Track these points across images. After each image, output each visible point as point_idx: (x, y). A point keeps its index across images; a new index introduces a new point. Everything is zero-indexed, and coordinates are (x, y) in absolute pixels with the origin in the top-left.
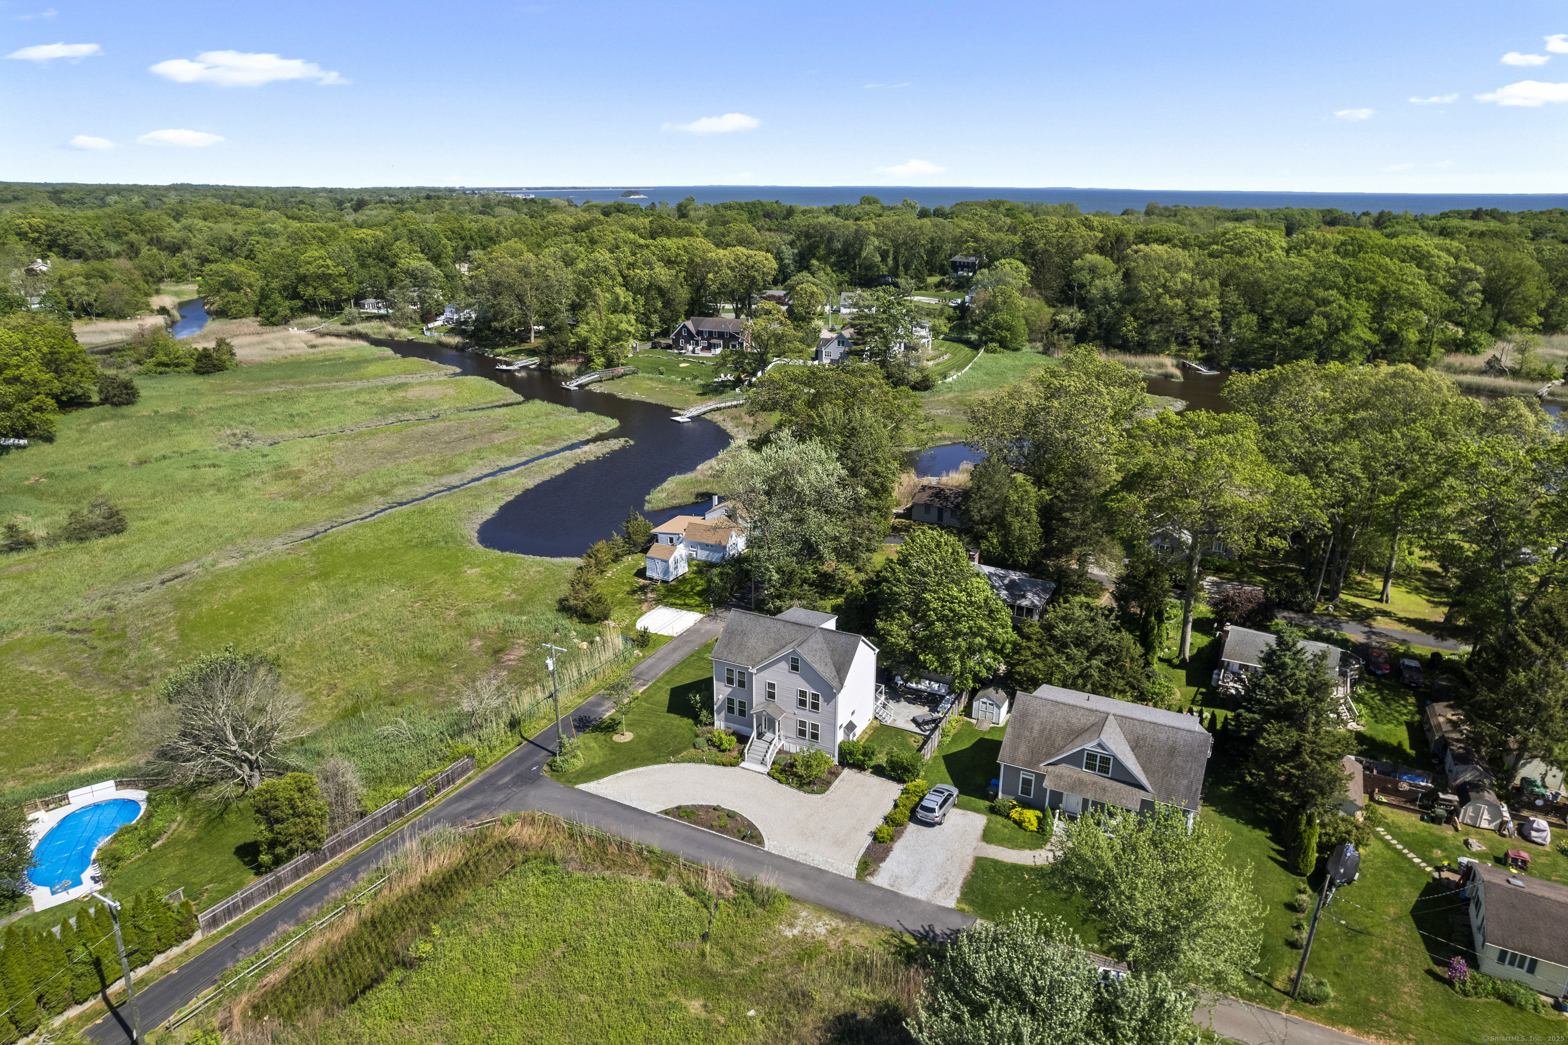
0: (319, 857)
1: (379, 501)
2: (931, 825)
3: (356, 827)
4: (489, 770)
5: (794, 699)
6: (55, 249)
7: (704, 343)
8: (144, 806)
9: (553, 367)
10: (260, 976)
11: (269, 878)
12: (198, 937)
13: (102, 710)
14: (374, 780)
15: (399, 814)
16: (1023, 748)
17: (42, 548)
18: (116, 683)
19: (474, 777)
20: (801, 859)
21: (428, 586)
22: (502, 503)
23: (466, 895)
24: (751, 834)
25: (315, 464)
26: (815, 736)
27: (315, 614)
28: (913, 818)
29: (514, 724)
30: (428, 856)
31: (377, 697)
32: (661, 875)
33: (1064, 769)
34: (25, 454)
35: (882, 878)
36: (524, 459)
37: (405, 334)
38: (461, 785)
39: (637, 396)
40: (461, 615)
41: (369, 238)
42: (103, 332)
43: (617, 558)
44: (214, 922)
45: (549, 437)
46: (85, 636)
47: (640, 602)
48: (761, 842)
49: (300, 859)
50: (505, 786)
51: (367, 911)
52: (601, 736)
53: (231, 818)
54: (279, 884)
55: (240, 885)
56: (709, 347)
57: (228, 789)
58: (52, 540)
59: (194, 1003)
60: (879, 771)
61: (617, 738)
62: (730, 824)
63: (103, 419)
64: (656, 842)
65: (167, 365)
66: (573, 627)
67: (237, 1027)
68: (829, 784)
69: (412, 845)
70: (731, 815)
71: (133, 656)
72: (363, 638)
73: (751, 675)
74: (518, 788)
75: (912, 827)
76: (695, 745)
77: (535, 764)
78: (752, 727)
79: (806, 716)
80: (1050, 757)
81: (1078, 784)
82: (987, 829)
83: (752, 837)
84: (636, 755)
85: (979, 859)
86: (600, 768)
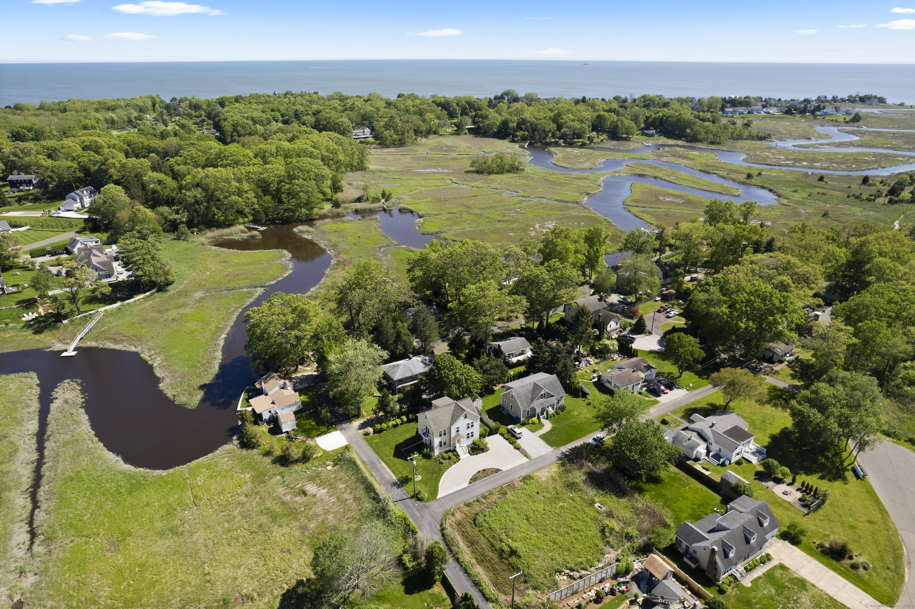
5: (466, 428)
16: (524, 403)
26: (472, 436)
28: (516, 439)
33: (536, 402)
35: (533, 456)
47: (303, 442)
48: (501, 470)
50: (422, 515)
61: (417, 480)
73: (450, 429)
74: (427, 512)
75: (518, 441)
76: (441, 463)
77: (414, 504)
78: (450, 446)
79: (470, 431)
80: (532, 401)
81: (542, 404)
82: (529, 430)
83: (497, 470)
84: (433, 478)
85: (540, 437)
86: (432, 489)
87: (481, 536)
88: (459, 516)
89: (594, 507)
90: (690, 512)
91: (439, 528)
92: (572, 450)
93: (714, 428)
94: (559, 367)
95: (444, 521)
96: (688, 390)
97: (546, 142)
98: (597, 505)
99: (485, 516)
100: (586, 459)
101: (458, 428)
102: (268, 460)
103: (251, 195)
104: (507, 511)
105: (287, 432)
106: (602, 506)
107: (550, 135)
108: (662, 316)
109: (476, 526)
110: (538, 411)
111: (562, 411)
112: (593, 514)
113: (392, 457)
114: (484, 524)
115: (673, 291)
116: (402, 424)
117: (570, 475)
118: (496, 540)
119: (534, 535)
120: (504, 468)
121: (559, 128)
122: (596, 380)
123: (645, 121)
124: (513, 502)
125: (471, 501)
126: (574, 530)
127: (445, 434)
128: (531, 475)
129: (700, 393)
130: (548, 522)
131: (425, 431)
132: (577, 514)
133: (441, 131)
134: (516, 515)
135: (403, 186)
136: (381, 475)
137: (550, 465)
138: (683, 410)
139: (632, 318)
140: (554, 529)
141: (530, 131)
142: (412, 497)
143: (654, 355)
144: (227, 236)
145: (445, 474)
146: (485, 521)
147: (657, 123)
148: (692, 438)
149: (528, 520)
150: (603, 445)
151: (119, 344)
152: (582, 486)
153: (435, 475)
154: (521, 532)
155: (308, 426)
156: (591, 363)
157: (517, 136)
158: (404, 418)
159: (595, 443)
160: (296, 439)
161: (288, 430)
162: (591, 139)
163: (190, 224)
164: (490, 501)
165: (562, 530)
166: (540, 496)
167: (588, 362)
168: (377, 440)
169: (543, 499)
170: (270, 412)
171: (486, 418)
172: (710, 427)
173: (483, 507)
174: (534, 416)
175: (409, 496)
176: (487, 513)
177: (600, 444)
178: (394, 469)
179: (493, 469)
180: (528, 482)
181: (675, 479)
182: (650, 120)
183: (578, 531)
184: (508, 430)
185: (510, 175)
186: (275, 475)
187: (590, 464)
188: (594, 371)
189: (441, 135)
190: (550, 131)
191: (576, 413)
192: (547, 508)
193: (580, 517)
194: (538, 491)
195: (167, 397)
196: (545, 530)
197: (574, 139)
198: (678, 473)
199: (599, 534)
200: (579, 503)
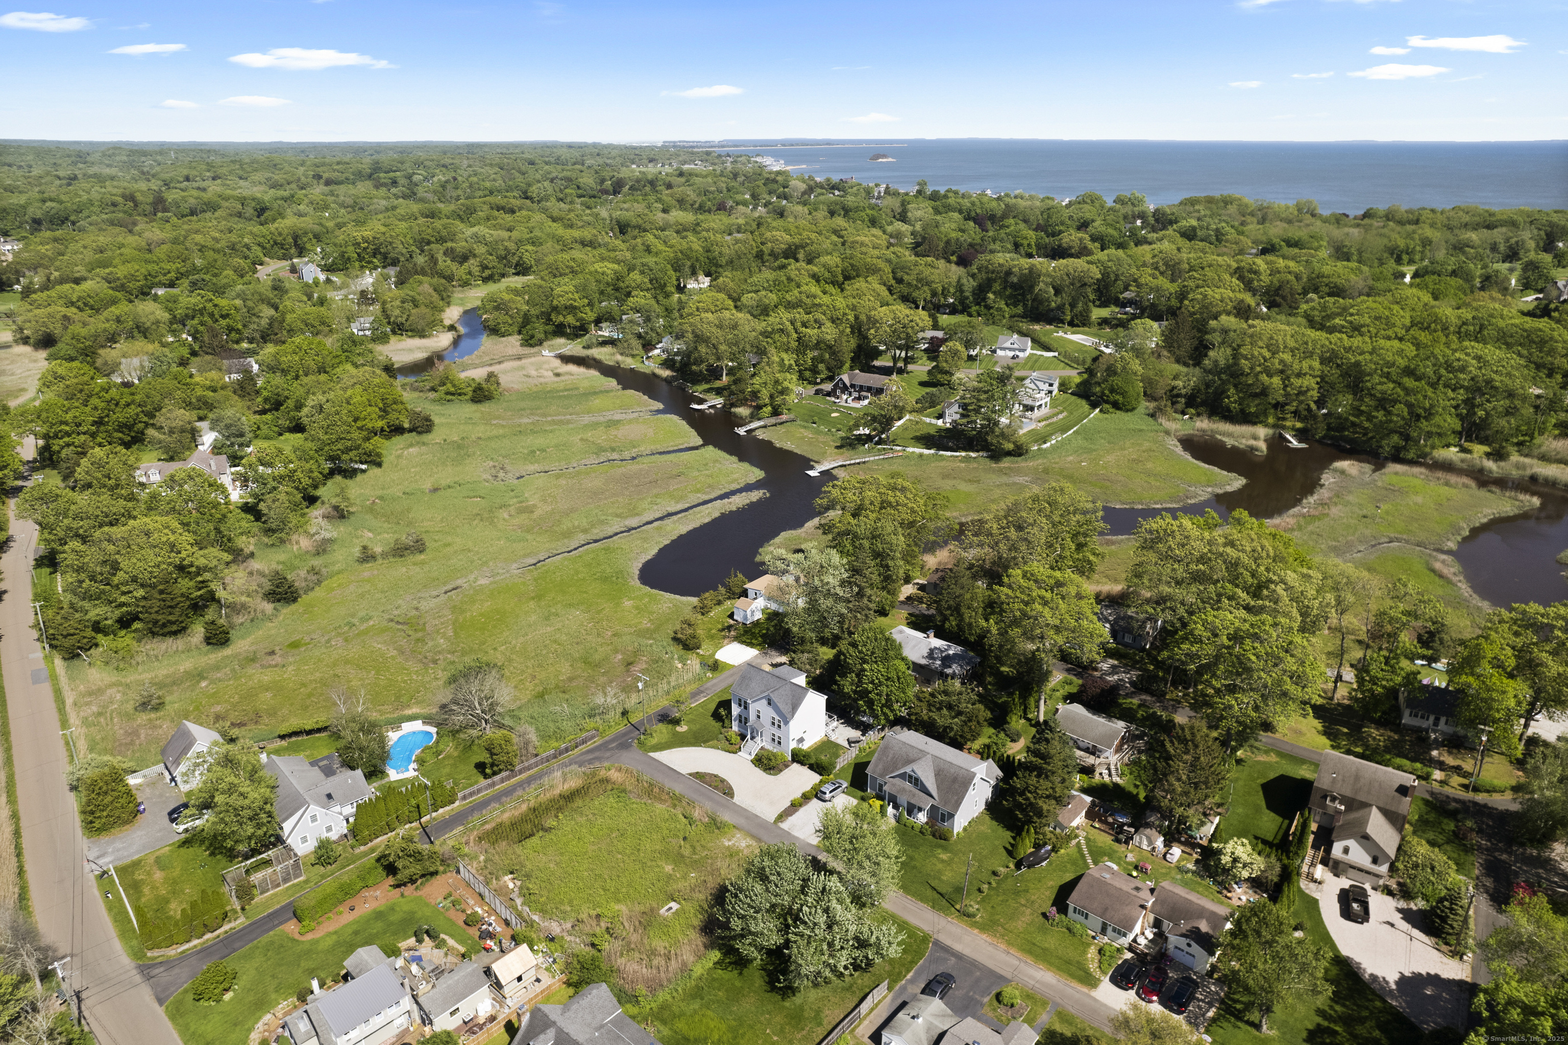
0: (513, 774)
1: (582, 538)
2: (824, 801)
3: (533, 761)
4: (606, 738)
5: (770, 721)
6: (379, 256)
7: (856, 395)
8: (435, 736)
9: (733, 410)
10: (482, 825)
11: (489, 781)
12: (457, 803)
13: (415, 677)
14: (545, 737)
15: (555, 757)
16: (880, 766)
17: (380, 561)
18: (421, 661)
19: (598, 741)
20: (749, 809)
21: (599, 612)
22: (662, 546)
23: (578, 802)
24: (729, 792)
25: (544, 501)
26: (779, 743)
27: (530, 626)
28: (816, 796)
29: (625, 713)
30: (565, 780)
31: (557, 687)
32: (675, 806)
33: (898, 781)
34: (365, 476)
35: (785, 825)
36: (687, 505)
37: (630, 363)
38: (590, 745)
39: (789, 445)
40: (614, 635)
41: (609, 272)
42: (410, 350)
43: (719, 603)
44: (464, 798)
45: (710, 486)
46: (404, 627)
47: (724, 637)
48: (732, 797)
49: (504, 774)
50: (612, 749)
51: (532, 804)
52: (670, 726)
53: (475, 748)
54: (493, 784)
55: (476, 782)
56: (859, 399)
57: (474, 733)
58: (384, 555)
59: (455, 832)
60: (811, 767)
61: (678, 729)
62: (720, 785)
63: (411, 445)
64: (678, 789)
65: (453, 394)
66: (677, 650)
67: (472, 844)
68: (781, 771)
69: (558, 774)
70: (723, 781)
71: (430, 644)
72: (555, 646)
75: (814, 801)
77: (631, 739)
80: (891, 773)
81: (903, 790)
83: (730, 794)
84: (685, 740)
98: (675, 905)
101: (759, 712)
105: (737, 622)
106: (673, 910)
127: (745, 708)
153: (692, 740)
160: (729, 631)
179: (731, 788)
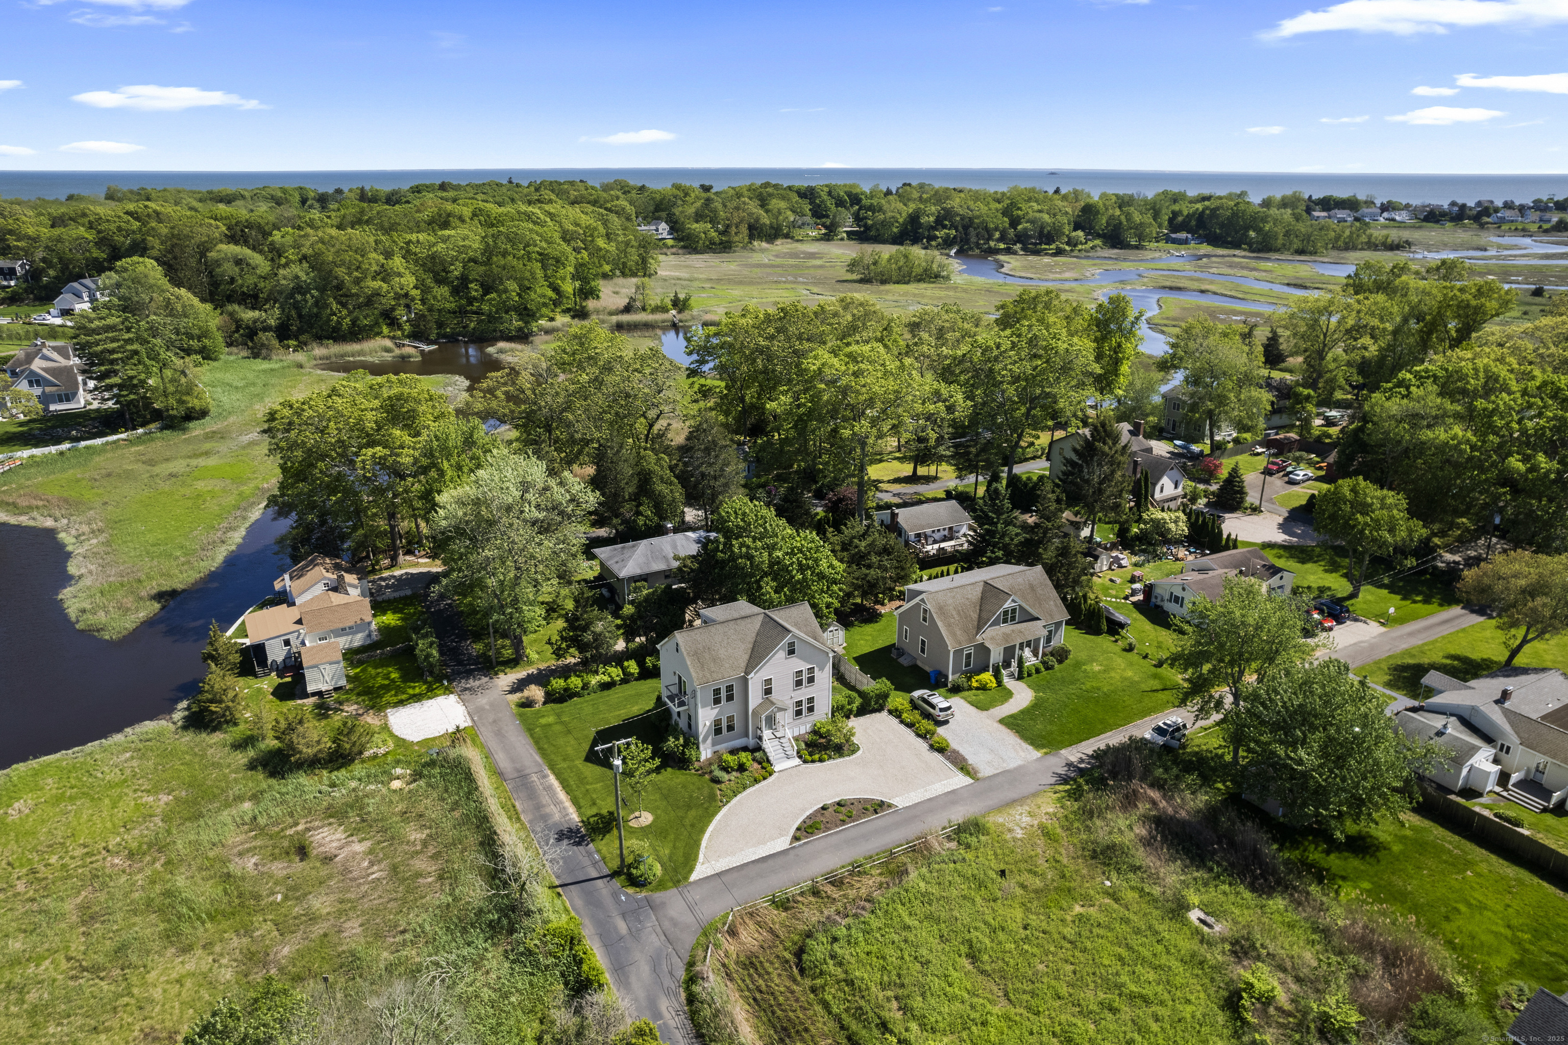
5: (791, 683)
16: (958, 633)
26: (811, 710)
73: (745, 681)
74: (651, 921)
75: (941, 730)
76: (716, 781)
77: (615, 895)
78: (747, 735)
79: (803, 694)
80: (979, 628)
81: (1006, 637)
82: (972, 704)
83: (880, 806)
84: (687, 822)
85: (1002, 721)
86: (680, 852)
87: (818, 1008)
88: (750, 937)
89: (1186, 922)
90: (1512, 953)
91: (681, 974)
92: (1099, 756)
93: (1507, 705)
94: (1049, 554)
95: (700, 953)
96: (1383, 624)
97: (990, 248)
98: (1194, 915)
99: (835, 939)
100: (1142, 779)
101: (768, 682)
102: (242, 758)
103: (409, 280)
104: (907, 928)
105: (320, 694)
106: (1210, 920)
107: (997, 235)
108: (1276, 482)
109: (802, 971)
110: (996, 656)
111: (1060, 662)
112: (1187, 945)
113: (579, 763)
114: (831, 966)
115: (1293, 435)
116: (624, 681)
117: (1099, 823)
118: (866, 1026)
119: (996, 1010)
120: (900, 801)
121: (1014, 223)
122: (1140, 597)
123: (1171, 221)
124: (926, 898)
125: (794, 890)
126: (1132, 997)
127: (730, 698)
128: (981, 821)
129: (1419, 631)
130: (1041, 967)
131: (674, 690)
132: (1135, 941)
133: (798, 233)
134: (934, 942)
135: (716, 296)
136: (538, 807)
137: (1035, 795)
138: (1384, 666)
139: (1207, 482)
140: (1064, 990)
141: (960, 228)
142: (615, 874)
143: (1275, 551)
144: (353, 356)
145: (724, 810)
146: (833, 957)
147: (1193, 223)
148: (1449, 731)
149: (973, 957)
150: (1184, 747)
151: (21, 514)
152: (1141, 856)
153: (692, 813)
154: (951, 999)
155: (380, 681)
156: (1123, 563)
157: (936, 237)
158: (633, 667)
159: (1161, 740)
160: (336, 710)
161: (324, 688)
162: (1072, 243)
163: (283, 333)
164: (852, 893)
165: (1090, 994)
166: (1010, 883)
167: (1117, 560)
168: (551, 719)
169: (1019, 891)
170: (287, 643)
171: (853, 672)
172: (1497, 702)
173: (830, 911)
174: (985, 669)
175: (606, 871)
176: (842, 932)
177: (1175, 743)
178: (578, 794)
179: (866, 800)
180: (973, 840)
181: (1421, 846)
182: (1180, 219)
183: (1146, 1000)
184: (912, 701)
185: (923, 285)
186: (239, 799)
187: (1154, 794)
188: (1133, 580)
189: (798, 241)
190: (996, 229)
191: (1096, 668)
192: (1033, 920)
193: (1146, 953)
194: (1002, 867)
195: (66, 615)
196: (1033, 994)
197: (1040, 244)
198: (1424, 829)
199: (1221, 1018)
200: (1135, 907)
